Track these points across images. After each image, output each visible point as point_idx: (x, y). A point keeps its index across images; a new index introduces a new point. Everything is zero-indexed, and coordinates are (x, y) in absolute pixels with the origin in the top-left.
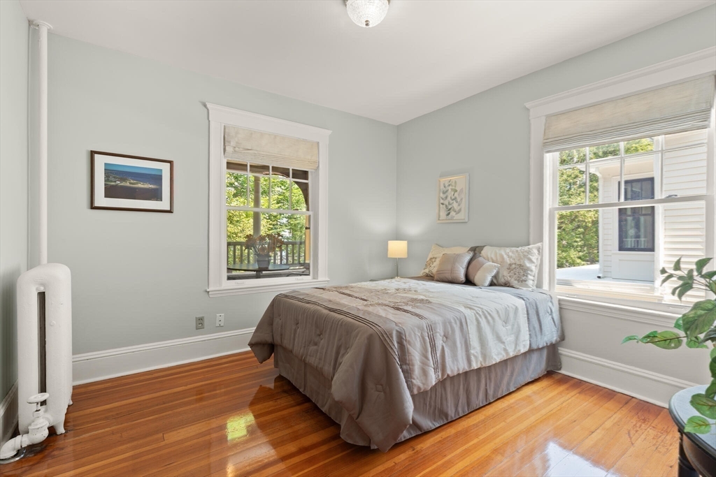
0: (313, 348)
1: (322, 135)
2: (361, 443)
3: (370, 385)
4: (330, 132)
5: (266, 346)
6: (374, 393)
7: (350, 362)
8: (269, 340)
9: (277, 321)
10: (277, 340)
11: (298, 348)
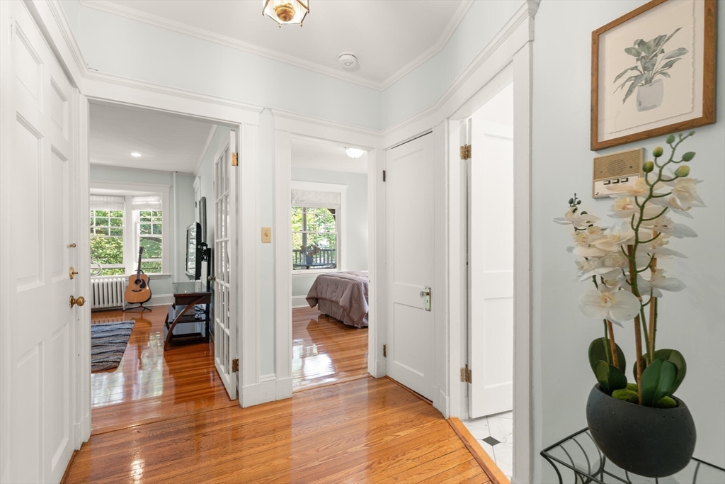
0: (334, 294)
1: (342, 189)
2: (351, 324)
3: (353, 302)
4: (347, 186)
5: (314, 300)
6: (355, 305)
7: (347, 294)
8: (316, 296)
9: (319, 287)
10: (319, 296)
11: (328, 296)
